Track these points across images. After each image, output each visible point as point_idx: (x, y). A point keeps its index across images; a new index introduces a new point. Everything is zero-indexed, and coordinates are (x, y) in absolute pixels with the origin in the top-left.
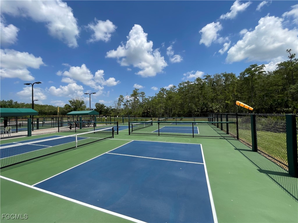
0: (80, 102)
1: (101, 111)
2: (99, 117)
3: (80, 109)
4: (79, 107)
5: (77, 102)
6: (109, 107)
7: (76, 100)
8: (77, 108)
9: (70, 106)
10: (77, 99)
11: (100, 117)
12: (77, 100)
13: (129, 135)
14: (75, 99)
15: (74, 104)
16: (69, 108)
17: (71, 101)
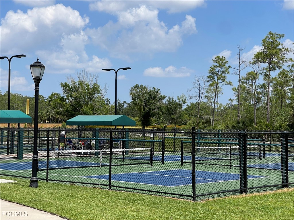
0: (88, 89)
1: (149, 112)
2: (141, 135)
3: (89, 106)
4: (87, 103)
5: (83, 87)
6: (176, 99)
7: (80, 81)
8: (80, 106)
9: (62, 99)
10: (82, 80)
11: (144, 135)
12: (81, 83)
13: (182, 165)
14: (76, 80)
15: (75, 94)
16: (60, 104)
17: (66, 83)
